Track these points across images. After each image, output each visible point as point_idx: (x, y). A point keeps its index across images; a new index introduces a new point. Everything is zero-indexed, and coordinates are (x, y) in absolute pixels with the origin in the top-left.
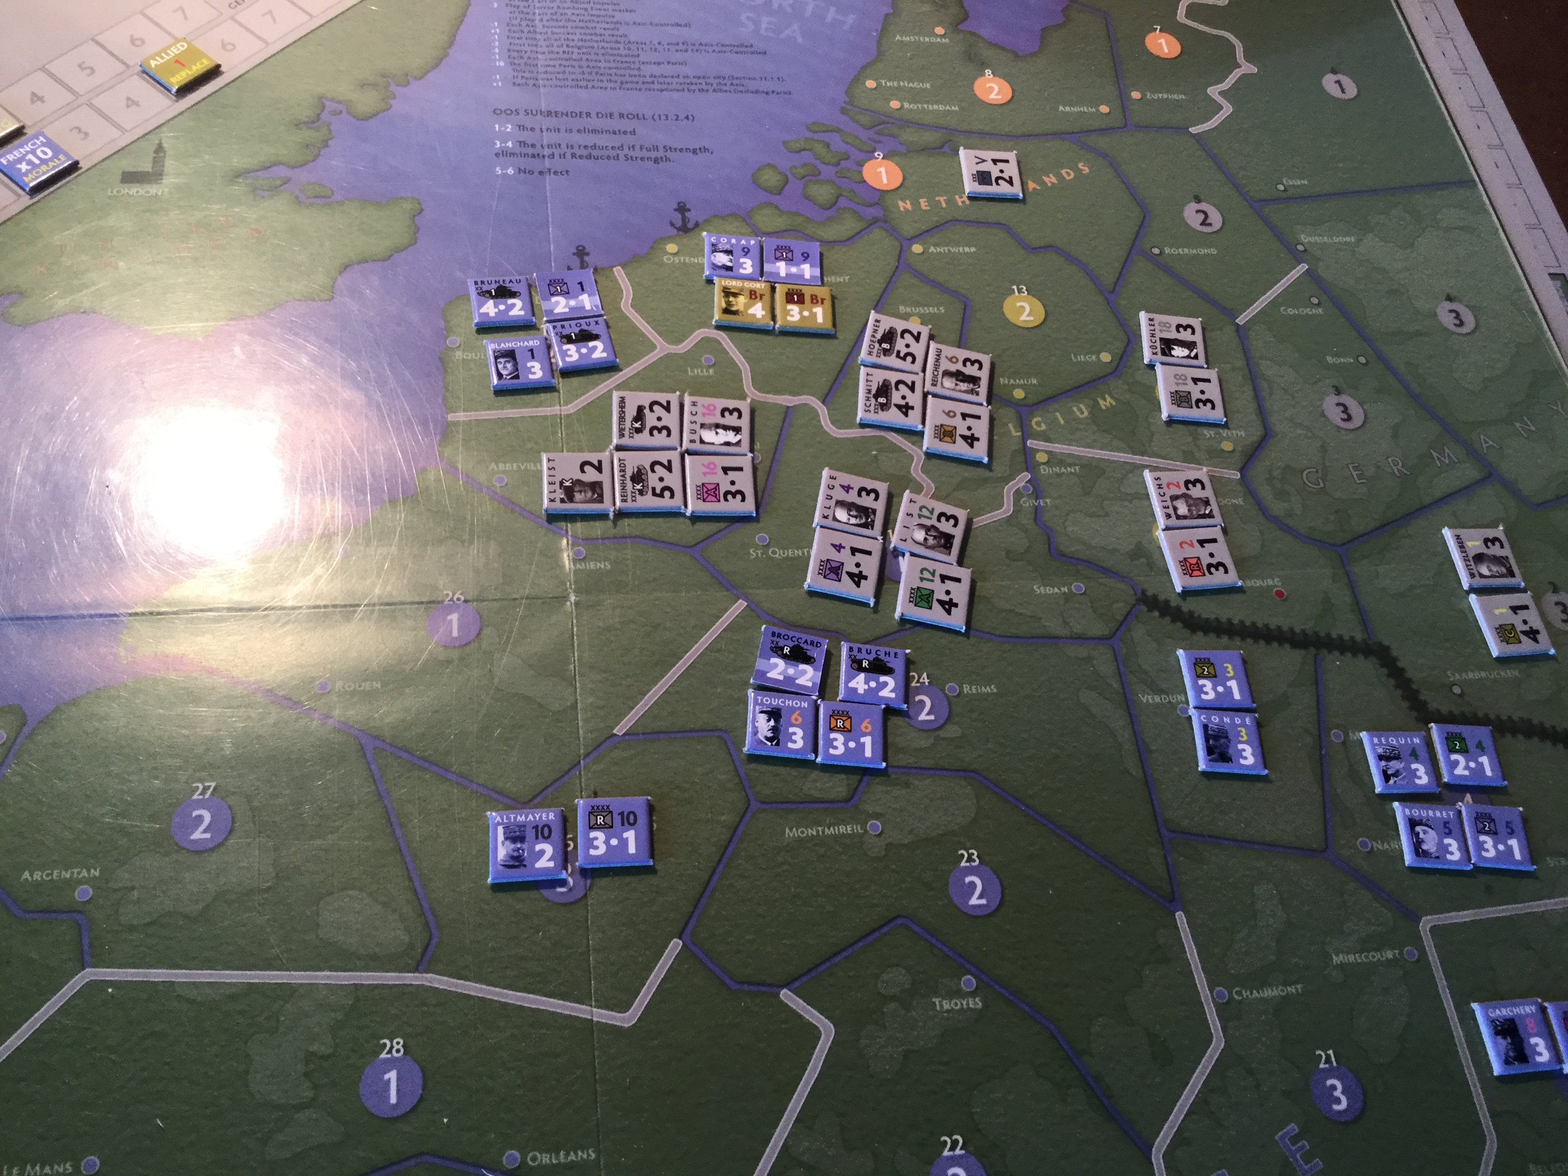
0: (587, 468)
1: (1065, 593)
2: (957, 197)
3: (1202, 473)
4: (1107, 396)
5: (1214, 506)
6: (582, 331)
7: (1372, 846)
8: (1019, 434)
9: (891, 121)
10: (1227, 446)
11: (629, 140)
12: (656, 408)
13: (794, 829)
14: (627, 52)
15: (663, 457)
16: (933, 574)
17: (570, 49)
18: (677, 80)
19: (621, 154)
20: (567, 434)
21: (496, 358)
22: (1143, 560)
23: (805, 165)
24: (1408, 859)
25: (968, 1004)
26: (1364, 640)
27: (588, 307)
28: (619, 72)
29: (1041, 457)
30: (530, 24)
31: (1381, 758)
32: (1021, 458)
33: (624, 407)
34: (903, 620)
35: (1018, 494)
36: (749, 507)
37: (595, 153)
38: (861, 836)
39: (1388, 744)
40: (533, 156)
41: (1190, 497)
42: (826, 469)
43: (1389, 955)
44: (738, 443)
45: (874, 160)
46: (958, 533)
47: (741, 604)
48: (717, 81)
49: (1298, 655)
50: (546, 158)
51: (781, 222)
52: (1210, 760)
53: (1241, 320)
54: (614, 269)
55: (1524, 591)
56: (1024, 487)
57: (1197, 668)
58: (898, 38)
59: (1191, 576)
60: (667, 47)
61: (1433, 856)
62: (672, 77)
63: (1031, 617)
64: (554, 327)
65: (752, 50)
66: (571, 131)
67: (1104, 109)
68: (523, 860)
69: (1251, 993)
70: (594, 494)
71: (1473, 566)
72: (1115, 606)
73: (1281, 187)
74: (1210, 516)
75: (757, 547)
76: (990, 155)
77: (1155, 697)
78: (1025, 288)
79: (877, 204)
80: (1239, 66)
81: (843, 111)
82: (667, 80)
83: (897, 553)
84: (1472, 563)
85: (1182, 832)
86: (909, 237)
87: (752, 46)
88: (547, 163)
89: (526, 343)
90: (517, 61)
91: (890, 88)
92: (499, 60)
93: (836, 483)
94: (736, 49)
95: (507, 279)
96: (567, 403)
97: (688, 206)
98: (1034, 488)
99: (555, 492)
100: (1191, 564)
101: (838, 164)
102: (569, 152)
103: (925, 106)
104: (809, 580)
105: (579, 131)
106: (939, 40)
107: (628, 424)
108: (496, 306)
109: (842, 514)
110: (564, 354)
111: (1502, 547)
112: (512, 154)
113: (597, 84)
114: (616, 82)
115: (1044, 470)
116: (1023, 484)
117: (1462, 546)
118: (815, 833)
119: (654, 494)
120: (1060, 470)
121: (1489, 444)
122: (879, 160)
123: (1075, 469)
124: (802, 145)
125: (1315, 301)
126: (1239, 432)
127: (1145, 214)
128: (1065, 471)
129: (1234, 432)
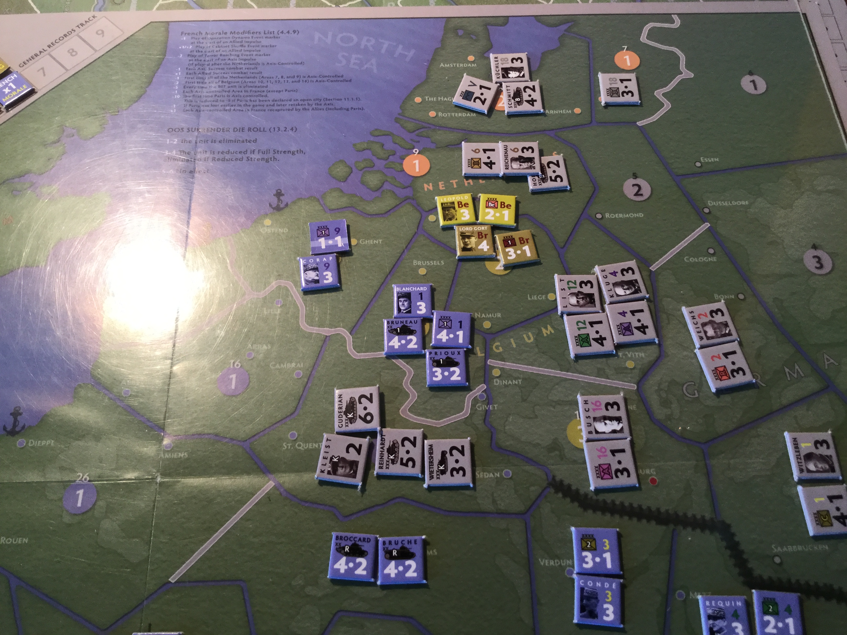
1: (497, 477)
4: (549, 327)
8: (483, 355)
9: (428, 126)
10: (630, 364)
11: (251, 146)
14: (260, 84)
17: (224, 84)
18: (291, 103)
19: (245, 156)
22: (557, 452)
23: (365, 160)
26: (712, 519)
28: (252, 99)
29: (496, 373)
30: (201, 67)
31: (710, 617)
32: (481, 373)
35: (475, 401)
37: (227, 156)
39: (717, 606)
40: (188, 161)
45: (412, 155)
47: (271, 484)
48: (316, 102)
49: (661, 529)
51: (343, 202)
52: (581, 615)
53: (653, 268)
55: (841, 483)
56: (481, 396)
57: (584, 542)
58: (442, 65)
60: (286, 79)
62: (287, 101)
65: (341, 79)
66: (215, 141)
67: (578, 111)
72: (532, 488)
73: (698, 164)
75: (288, 441)
77: (550, 561)
79: (409, 186)
80: (681, 73)
81: (397, 120)
82: (283, 103)
84: (804, 461)
86: (427, 209)
87: (342, 76)
90: (187, 94)
91: (431, 102)
92: (177, 95)
94: (332, 79)
97: (283, 192)
98: (487, 396)
101: (388, 158)
102: (211, 157)
103: (453, 114)
105: (220, 142)
106: (470, 65)
111: (828, 447)
112: (175, 160)
113: (237, 108)
114: (249, 106)
115: (497, 382)
116: (480, 393)
117: (797, 447)
120: (508, 382)
121: (831, 362)
122: (416, 154)
123: (518, 382)
124: (365, 146)
125: (711, 251)
126: (640, 354)
127: (595, 189)
128: (511, 383)
129: (637, 354)
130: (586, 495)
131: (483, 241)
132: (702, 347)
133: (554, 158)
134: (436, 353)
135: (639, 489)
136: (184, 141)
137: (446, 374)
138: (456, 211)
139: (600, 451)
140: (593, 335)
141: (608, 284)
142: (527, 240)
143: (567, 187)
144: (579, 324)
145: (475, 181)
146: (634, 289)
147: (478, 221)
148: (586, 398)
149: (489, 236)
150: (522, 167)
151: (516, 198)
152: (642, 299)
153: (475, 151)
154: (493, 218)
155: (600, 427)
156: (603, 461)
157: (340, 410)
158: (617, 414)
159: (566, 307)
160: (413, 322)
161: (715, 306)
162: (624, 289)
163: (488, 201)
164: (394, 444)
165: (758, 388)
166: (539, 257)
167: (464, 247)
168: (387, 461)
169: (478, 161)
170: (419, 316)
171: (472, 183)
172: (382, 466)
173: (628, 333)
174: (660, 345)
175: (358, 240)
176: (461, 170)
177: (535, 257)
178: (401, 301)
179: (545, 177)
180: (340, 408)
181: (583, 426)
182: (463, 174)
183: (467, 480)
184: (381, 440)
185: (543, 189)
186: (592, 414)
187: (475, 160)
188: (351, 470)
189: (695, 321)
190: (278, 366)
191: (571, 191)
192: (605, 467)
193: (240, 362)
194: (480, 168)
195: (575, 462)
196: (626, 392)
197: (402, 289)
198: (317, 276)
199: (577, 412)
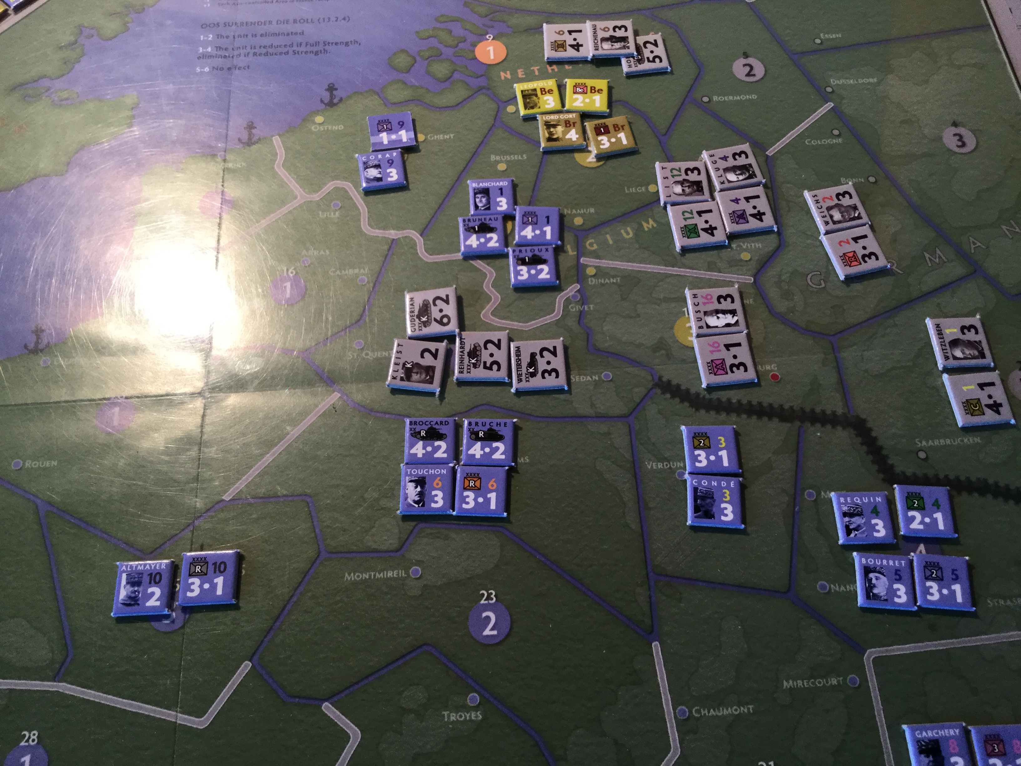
1: (595, 380)
2: (548, 66)
4: (650, 220)
7: (830, 587)
8: (575, 253)
9: (501, 9)
10: (745, 256)
13: (352, 574)
19: (291, 50)
22: (663, 352)
23: (430, 48)
24: (861, 600)
25: (470, 716)
26: (844, 414)
29: (591, 271)
31: (845, 514)
32: (574, 272)
35: (568, 302)
37: (270, 51)
38: (403, 579)
40: (225, 57)
43: (834, 681)
45: (485, 42)
47: (336, 396)
49: (785, 426)
50: (235, 57)
51: (406, 94)
52: (695, 517)
53: (770, 152)
54: (274, 138)
55: (993, 370)
56: (574, 296)
57: (696, 441)
61: (882, 599)
66: (256, 36)
68: (138, 600)
69: (709, 712)
71: (949, 351)
72: (636, 390)
73: (818, 41)
75: (354, 351)
77: (659, 464)
79: (482, 75)
81: (467, 5)
84: (948, 347)
85: (666, 576)
86: (504, 98)
97: (336, 87)
98: (582, 296)
101: (456, 46)
102: (252, 52)
105: (262, 35)
111: (977, 332)
112: (210, 56)
115: (592, 282)
116: (573, 293)
117: (940, 333)
118: (367, 577)
120: (605, 281)
121: (977, 245)
122: (490, 41)
123: (617, 280)
124: (430, 33)
125: (836, 132)
126: (756, 244)
127: (700, 69)
128: (609, 282)
129: (753, 245)
130: (698, 394)
131: (570, 130)
132: (827, 233)
133: (651, 38)
134: (520, 251)
135: (758, 385)
136: (219, 36)
137: (533, 272)
138: (539, 98)
139: (712, 346)
140: (702, 225)
141: (717, 169)
142: (622, 126)
143: (667, 68)
144: (686, 214)
145: (560, 67)
146: (747, 174)
147: (565, 109)
148: (695, 291)
149: (578, 124)
150: (614, 47)
151: (608, 82)
152: (757, 184)
153: (559, 33)
154: (582, 105)
155: (712, 321)
156: (716, 356)
157: (411, 314)
158: (730, 307)
159: (670, 196)
160: (493, 219)
161: (841, 189)
162: (737, 175)
163: (575, 86)
164: (475, 347)
165: (894, 275)
166: (636, 143)
167: (549, 137)
168: (468, 366)
169: (563, 44)
170: (500, 213)
171: (556, 70)
172: (462, 370)
173: (741, 221)
174: (779, 233)
175: (426, 135)
176: (544, 55)
177: (632, 144)
178: (478, 198)
179: (641, 59)
180: (412, 312)
181: (693, 324)
182: (546, 58)
183: (561, 381)
184: (461, 344)
185: (640, 71)
186: (703, 308)
187: (559, 43)
188: (427, 376)
189: (819, 205)
190: (338, 272)
191: (672, 72)
192: (718, 362)
193: (295, 269)
194: (566, 51)
195: (683, 361)
196: (742, 285)
197: (478, 184)
198: (380, 173)
199: (685, 309)
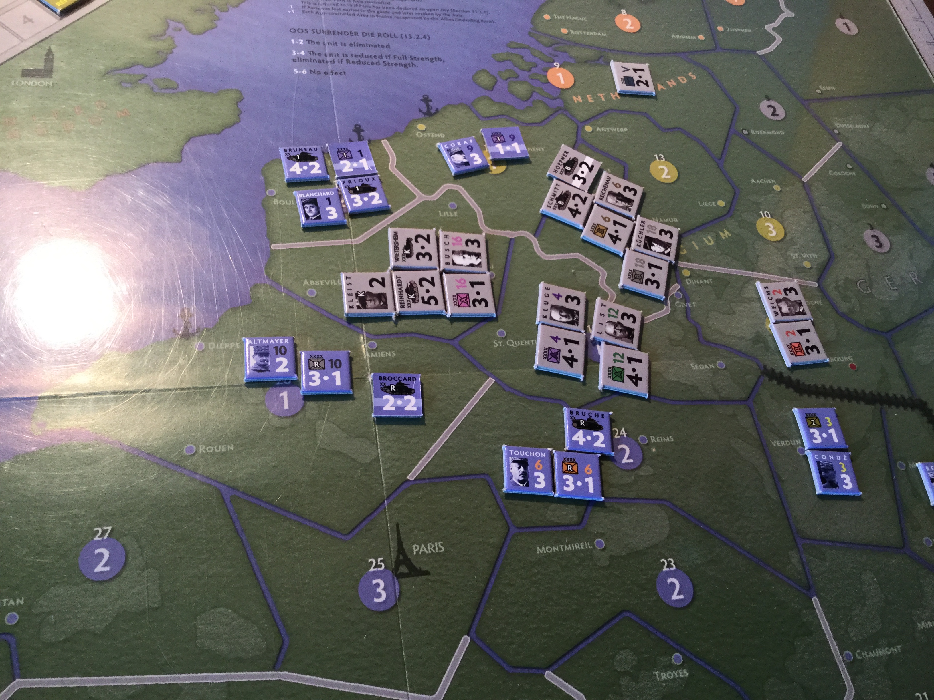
0: (374, 283)
1: (712, 369)
2: (611, 94)
3: (794, 283)
5: (805, 306)
6: (363, 185)
9: (563, 42)
10: (807, 264)
11: (385, 51)
12: (419, 239)
13: (543, 548)
15: (428, 275)
16: (622, 357)
18: (417, 12)
19: (381, 61)
20: (357, 259)
21: (304, 204)
22: (762, 344)
25: (678, 674)
26: (910, 398)
27: (366, 168)
29: (686, 273)
31: (932, 480)
33: (397, 239)
34: (605, 391)
35: (673, 299)
36: (490, 310)
37: (363, 60)
38: (591, 550)
40: (320, 62)
41: (789, 300)
42: (542, 283)
44: (480, 264)
45: (554, 68)
46: (636, 327)
47: (490, 381)
48: (443, 12)
49: (870, 408)
50: (329, 63)
51: (495, 110)
52: (824, 487)
53: (805, 179)
54: (382, 141)
56: (676, 294)
57: (808, 421)
59: (796, 355)
62: (413, 9)
63: (692, 386)
64: (344, 182)
66: (345, 45)
67: (701, 37)
69: (868, 654)
70: (380, 302)
72: (748, 377)
73: (819, 91)
74: (803, 313)
75: (498, 339)
76: (631, 66)
77: (781, 441)
78: (663, 156)
79: (558, 98)
80: (783, 12)
82: (409, 11)
83: (596, 342)
85: (810, 539)
86: (582, 120)
88: (330, 66)
89: (324, 194)
91: (560, 20)
93: (550, 292)
95: (308, 148)
96: (355, 236)
97: (430, 98)
99: (352, 301)
100: (795, 347)
101: (530, 70)
102: (345, 59)
103: (585, 32)
104: (537, 363)
105: (351, 45)
107: (401, 251)
108: (301, 167)
109: (556, 315)
110: (352, 201)
112: (305, 60)
113: (361, 13)
114: (374, 12)
115: (689, 282)
118: (557, 550)
119: (424, 302)
120: (699, 281)
122: (557, 68)
123: (709, 281)
124: (504, 57)
125: (850, 167)
126: (813, 255)
127: (735, 107)
128: (703, 283)
129: (810, 255)
130: (798, 381)
136: (310, 42)
171: (619, 98)
174: (828, 247)
